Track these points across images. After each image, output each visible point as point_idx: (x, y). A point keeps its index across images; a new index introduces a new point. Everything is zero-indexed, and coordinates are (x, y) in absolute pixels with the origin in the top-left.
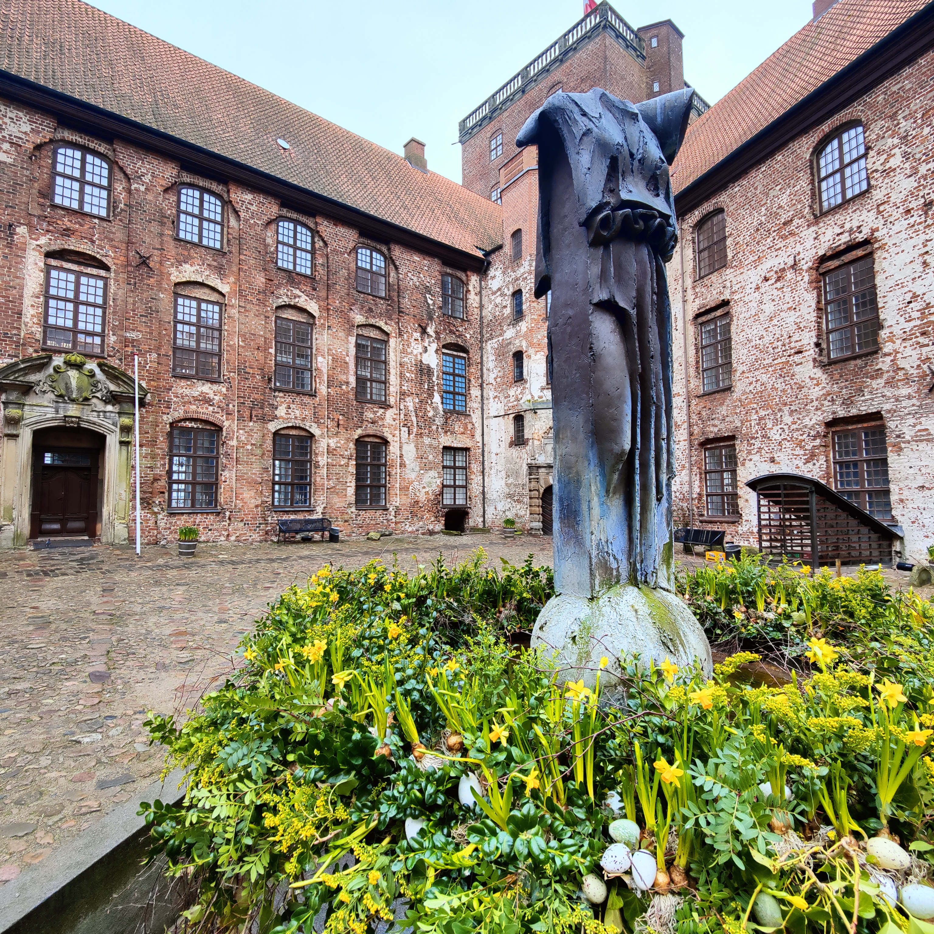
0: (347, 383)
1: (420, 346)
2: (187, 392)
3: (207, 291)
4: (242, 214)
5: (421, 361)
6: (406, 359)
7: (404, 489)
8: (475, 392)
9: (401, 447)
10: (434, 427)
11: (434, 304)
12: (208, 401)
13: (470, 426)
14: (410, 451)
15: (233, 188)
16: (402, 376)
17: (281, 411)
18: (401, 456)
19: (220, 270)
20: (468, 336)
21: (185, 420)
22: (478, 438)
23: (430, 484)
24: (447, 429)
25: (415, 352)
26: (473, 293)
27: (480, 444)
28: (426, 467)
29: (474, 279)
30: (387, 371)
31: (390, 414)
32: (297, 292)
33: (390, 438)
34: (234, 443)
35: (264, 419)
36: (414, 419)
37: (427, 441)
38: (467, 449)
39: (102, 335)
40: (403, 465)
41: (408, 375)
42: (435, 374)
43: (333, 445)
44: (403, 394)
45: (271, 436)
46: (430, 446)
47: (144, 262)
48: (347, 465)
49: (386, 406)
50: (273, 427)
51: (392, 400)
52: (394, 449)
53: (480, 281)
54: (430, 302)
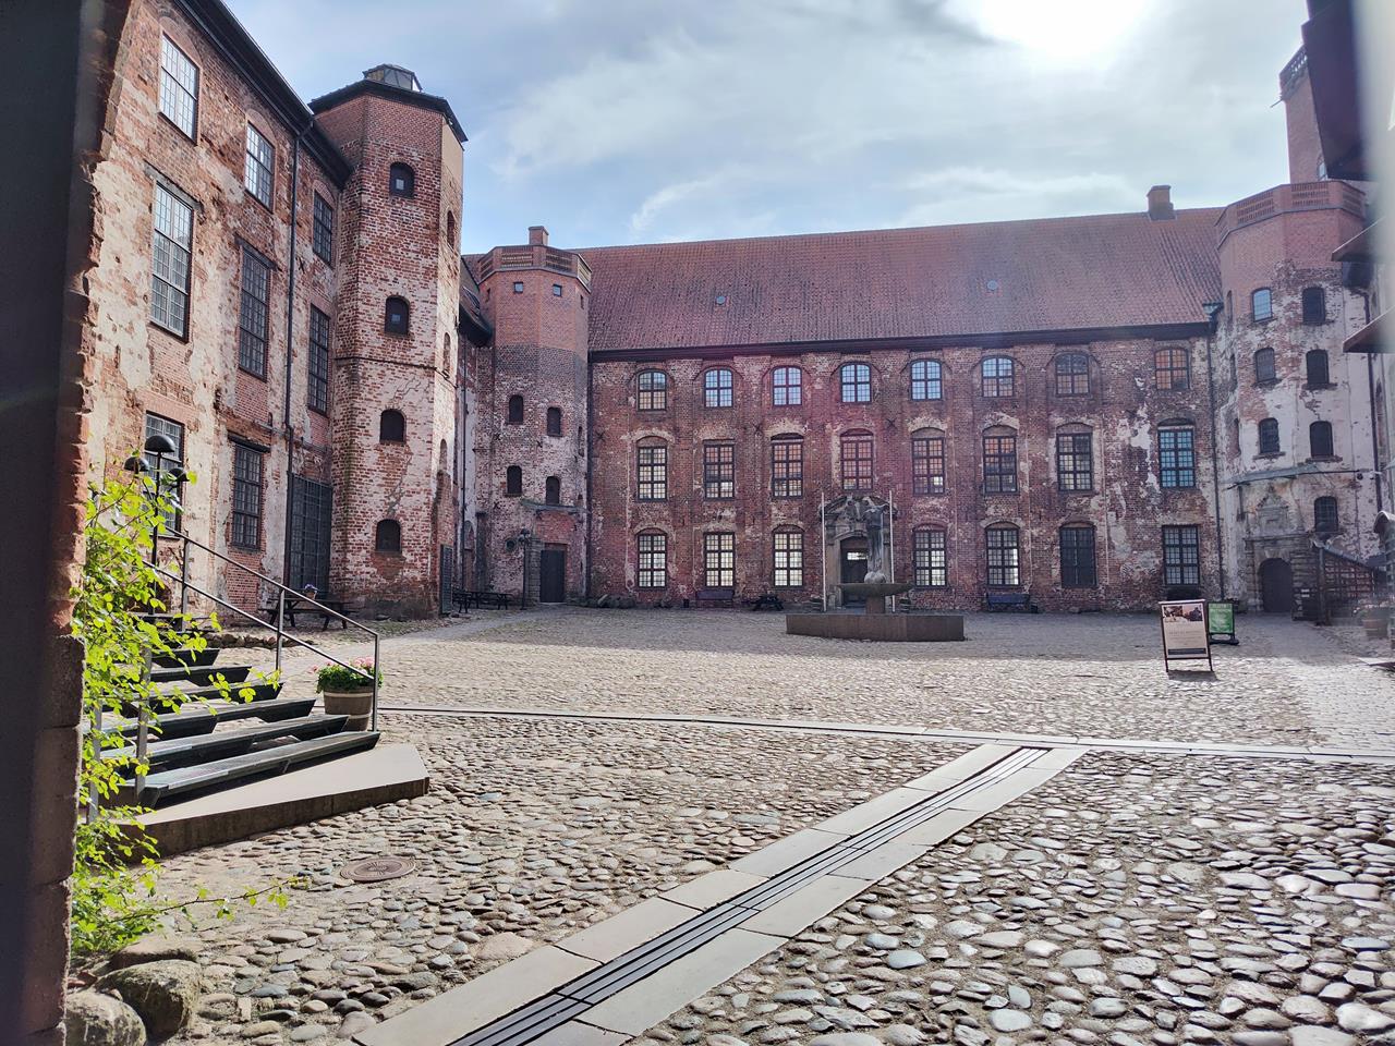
0: (1048, 480)
1: (1129, 430)
2: (922, 506)
3: (933, 431)
4: (953, 369)
5: (1130, 445)
6: (1111, 447)
7: (1115, 569)
8: (1205, 465)
9: (1108, 531)
10: (1149, 508)
11: (1145, 386)
12: (936, 510)
13: (1198, 502)
14: (1119, 535)
15: (946, 351)
16: (1107, 464)
17: (991, 511)
18: (1109, 539)
19: (940, 415)
20: (1193, 407)
21: (923, 525)
22: (1211, 511)
23: (1145, 564)
24: (1165, 506)
25: (1121, 438)
26: (1198, 359)
27: (1214, 520)
28: (1141, 547)
29: (1200, 345)
30: (1091, 461)
31: (1094, 502)
32: (1001, 414)
33: (1096, 522)
34: (955, 539)
35: (977, 519)
36: (1123, 503)
37: (1140, 522)
38: (1196, 526)
39: (871, 477)
40: (1112, 547)
41: (1114, 461)
42: (1149, 454)
43: (1036, 534)
44: (1109, 481)
45: (983, 531)
46: (1145, 526)
47: (892, 424)
48: (1051, 550)
49: (1090, 492)
50: (984, 524)
51: (1097, 488)
52: (1101, 532)
53: (1209, 343)
54: (1140, 384)
